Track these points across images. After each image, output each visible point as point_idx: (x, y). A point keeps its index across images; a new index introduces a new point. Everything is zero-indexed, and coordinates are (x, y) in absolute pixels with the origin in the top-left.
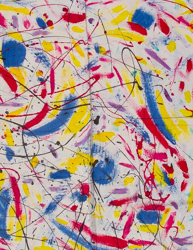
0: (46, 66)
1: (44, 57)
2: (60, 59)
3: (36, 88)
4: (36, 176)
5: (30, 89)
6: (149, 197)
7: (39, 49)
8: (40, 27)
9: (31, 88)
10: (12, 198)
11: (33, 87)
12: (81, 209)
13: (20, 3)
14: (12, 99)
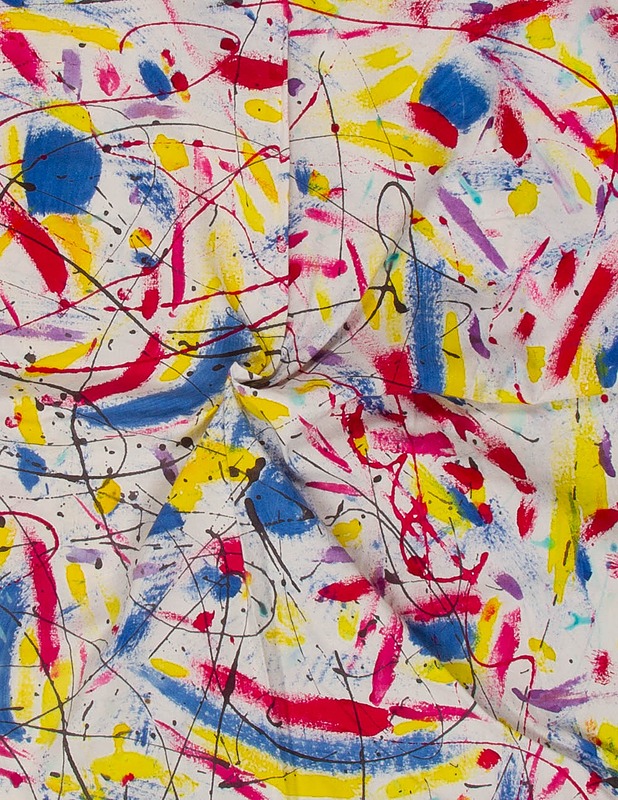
0: (162, 215)
1: (159, 187)
2: (205, 199)
3: (125, 285)
4: (113, 543)
5: (107, 286)
6: (422, 577)
7: (143, 160)
8: (150, 89)
9: (111, 284)
10: (29, 606)
11: (116, 282)
12: (224, 622)
13: (91, 11)
14: (48, 315)
